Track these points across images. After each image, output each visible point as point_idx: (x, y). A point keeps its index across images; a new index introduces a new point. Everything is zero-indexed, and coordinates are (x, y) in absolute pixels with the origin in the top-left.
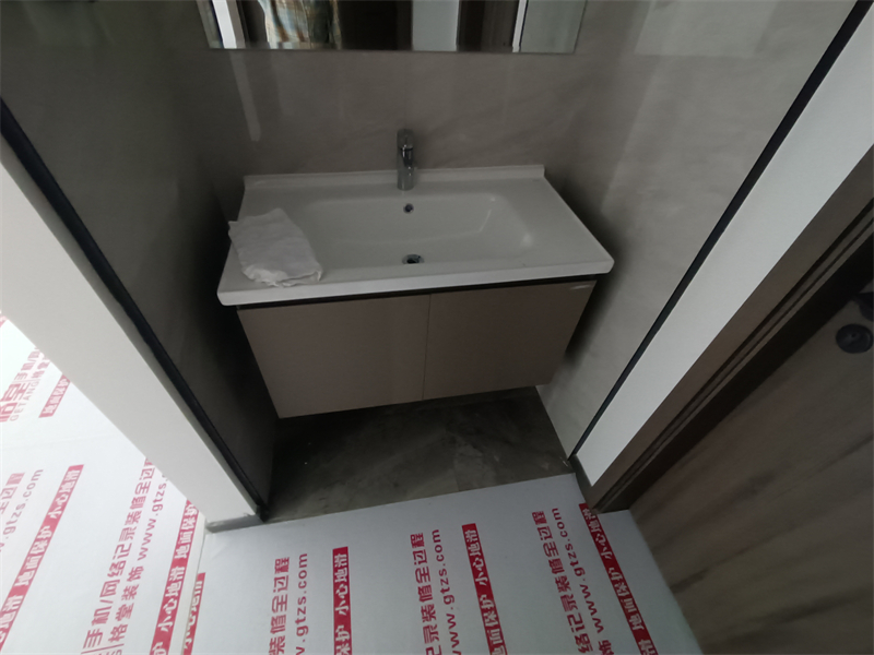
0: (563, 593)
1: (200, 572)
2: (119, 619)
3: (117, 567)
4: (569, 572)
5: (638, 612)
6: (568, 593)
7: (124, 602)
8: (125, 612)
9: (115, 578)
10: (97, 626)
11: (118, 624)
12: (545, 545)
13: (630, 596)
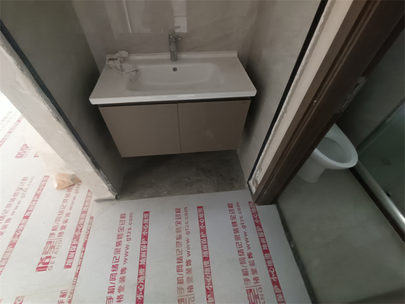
0: (236, 234)
1: (92, 216)
2: (61, 229)
3: (61, 212)
4: (239, 227)
5: (266, 243)
6: (238, 234)
7: (63, 224)
8: (63, 227)
9: (60, 216)
10: (53, 232)
11: (61, 231)
12: (231, 216)
13: (264, 237)
